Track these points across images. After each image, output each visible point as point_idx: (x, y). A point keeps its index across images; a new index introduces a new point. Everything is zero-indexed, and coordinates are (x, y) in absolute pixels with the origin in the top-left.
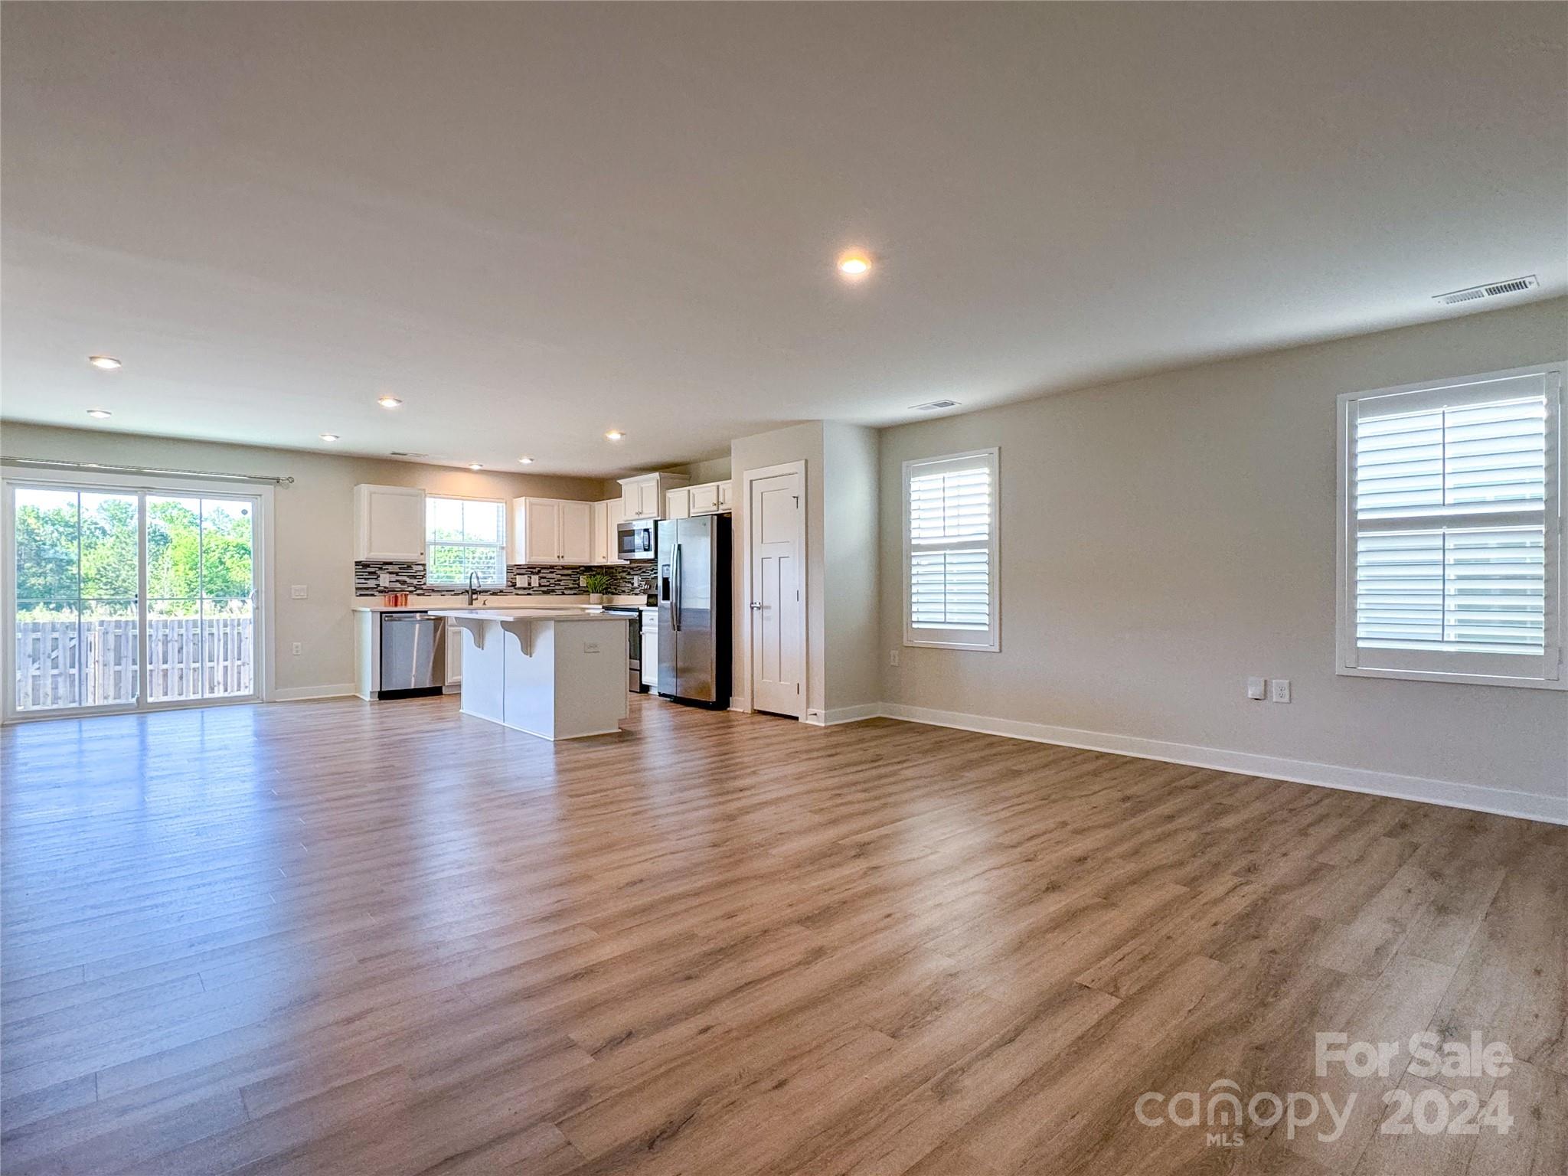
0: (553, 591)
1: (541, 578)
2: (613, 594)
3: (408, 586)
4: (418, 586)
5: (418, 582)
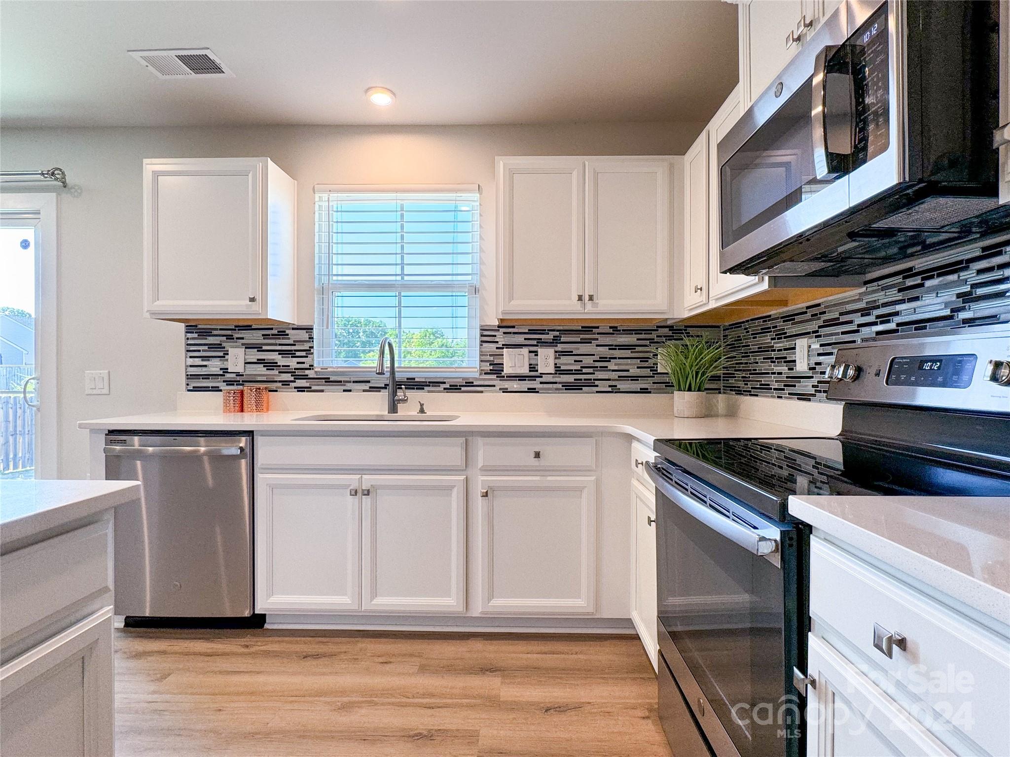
0: (591, 384)
1: (560, 354)
2: (739, 392)
3: (279, 372)
4: (298, 373)
5: (298, 363)
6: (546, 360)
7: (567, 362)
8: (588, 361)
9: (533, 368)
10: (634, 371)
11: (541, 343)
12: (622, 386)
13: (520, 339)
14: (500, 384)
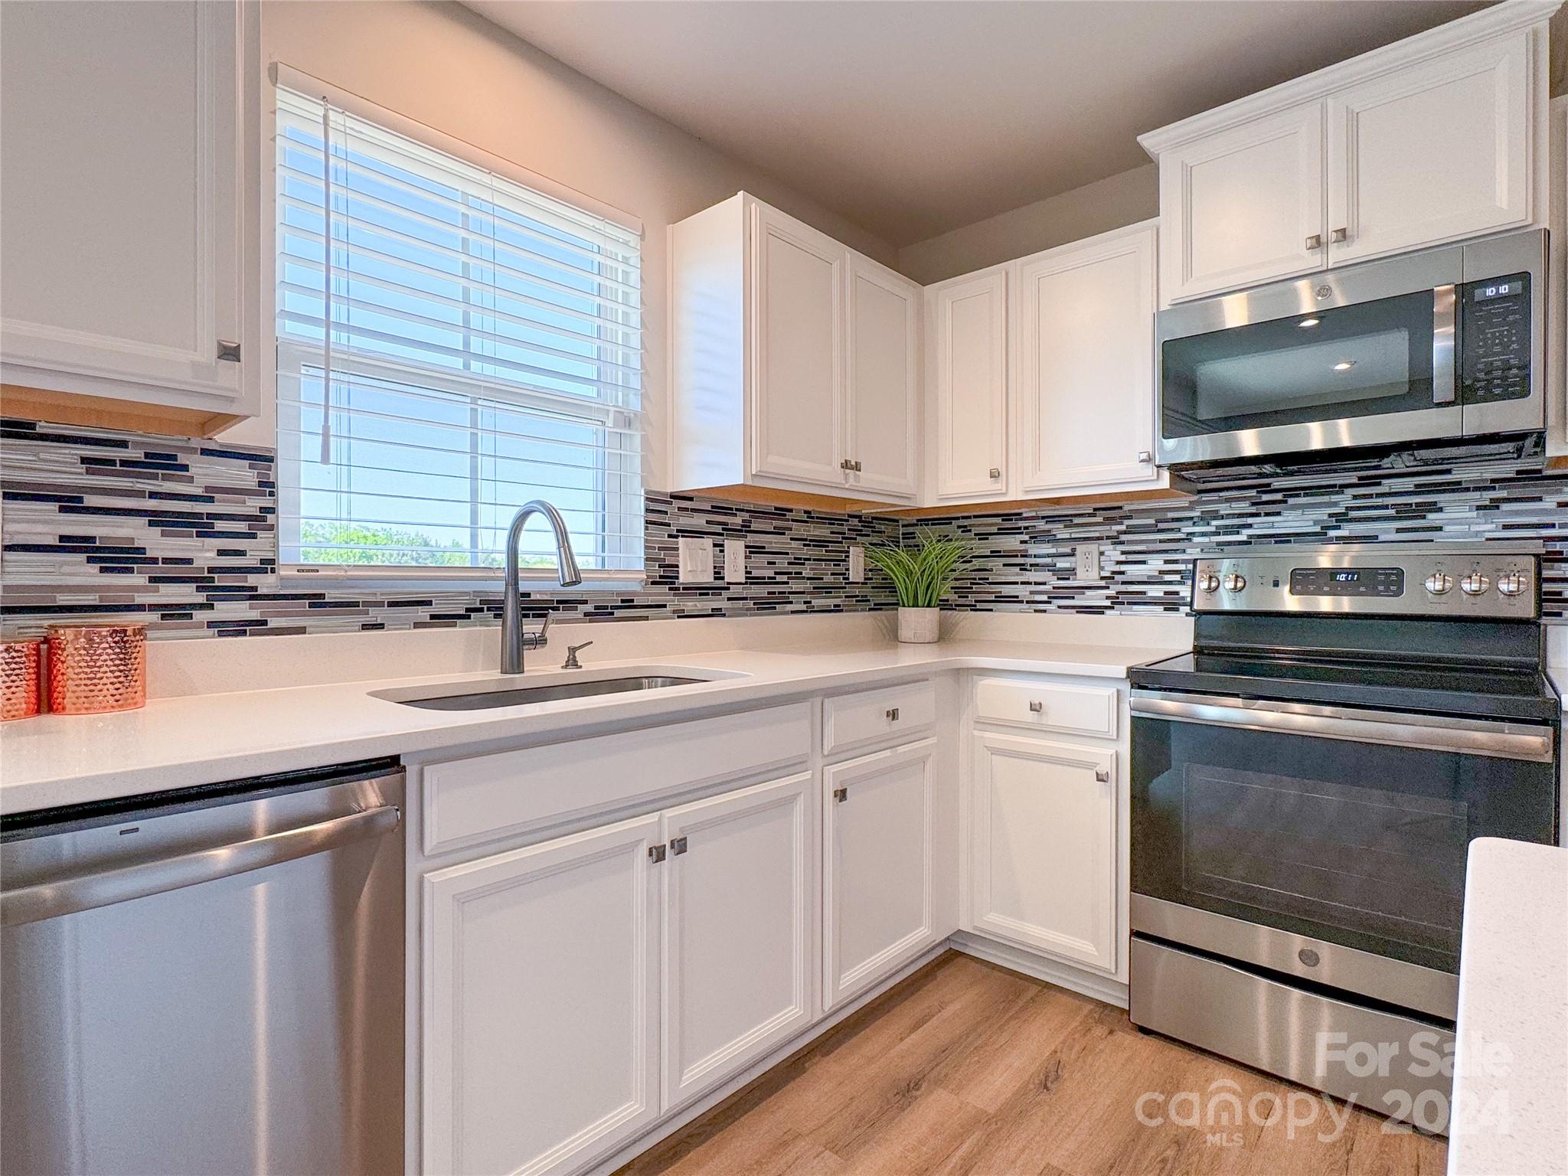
0: (784, 599)
1: (753, 550)
3: (152, 580)
4: (220, 580)
5: (221, 553)
6: (735, 559)
7: (759, 565)
9: (718, 575)
10: (828, 580)
11: (728, 530)
13: (699, 521)
14: (673, 602)
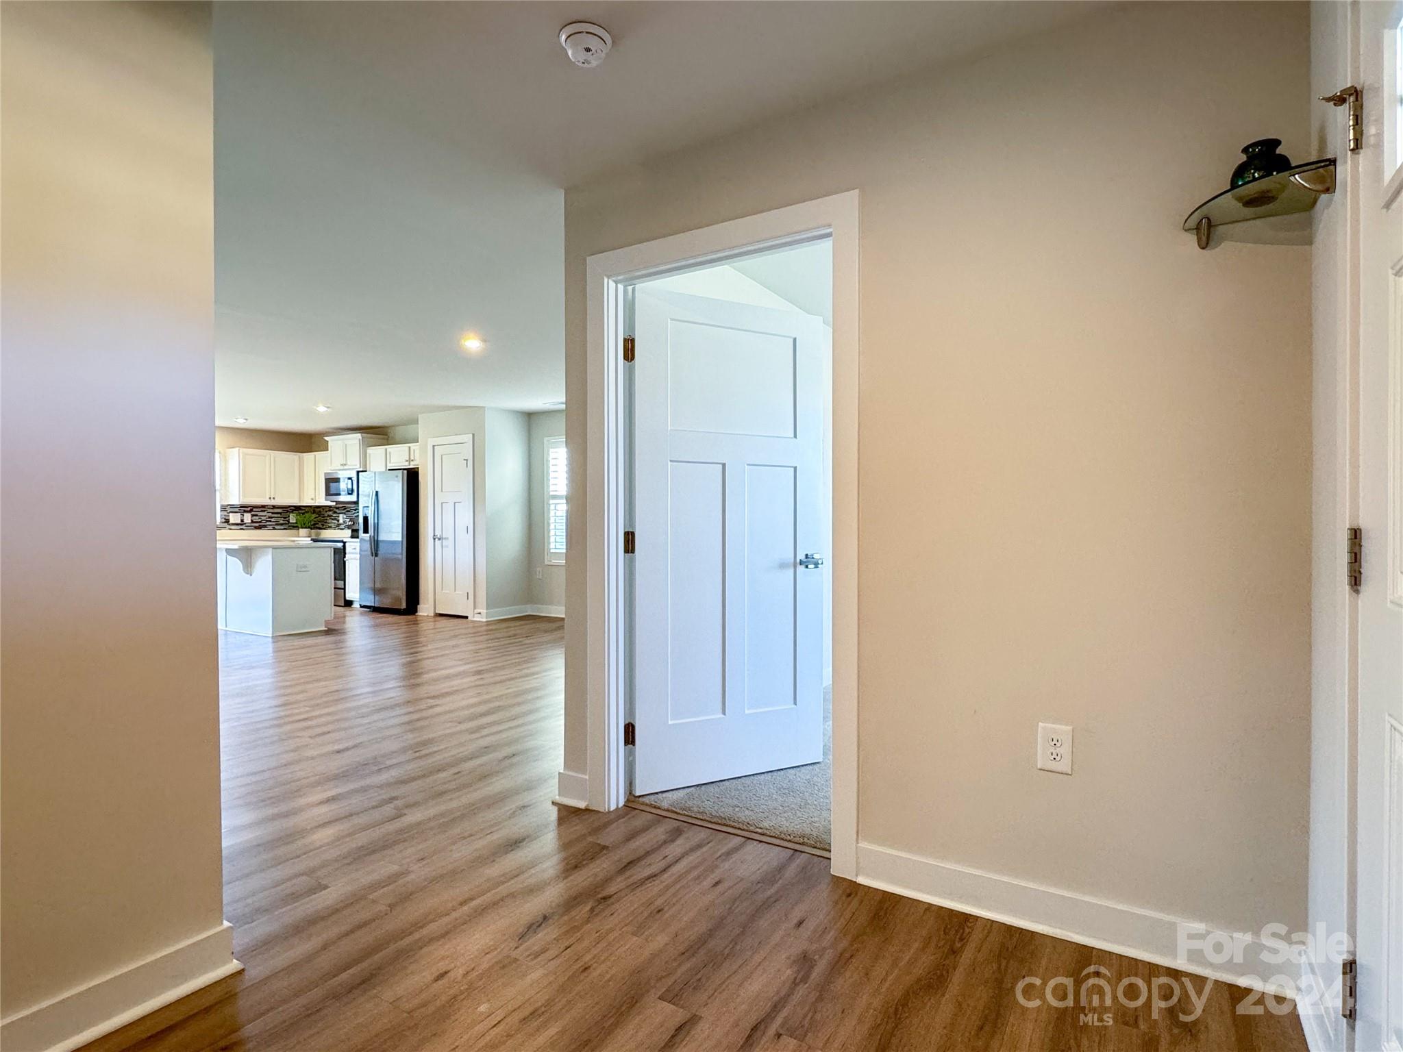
1: (253, 515)
2: (320, 529)
6: (248, 518)
7: (256, 519)
8: (263, 518)
9: (242, 521)
10: (282, 522)
11: (245, 511)
12: (276, 527)
13: (237, 510)
14: (228, 527)
